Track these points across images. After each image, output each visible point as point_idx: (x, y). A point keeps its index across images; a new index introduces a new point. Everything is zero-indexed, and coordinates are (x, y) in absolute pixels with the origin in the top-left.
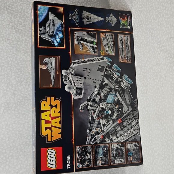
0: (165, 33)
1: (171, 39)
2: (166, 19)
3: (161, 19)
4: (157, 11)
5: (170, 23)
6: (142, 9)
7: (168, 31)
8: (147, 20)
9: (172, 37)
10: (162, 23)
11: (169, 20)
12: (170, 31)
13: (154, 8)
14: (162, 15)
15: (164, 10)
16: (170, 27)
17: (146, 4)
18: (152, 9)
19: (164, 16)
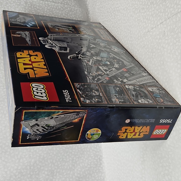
0: (142, 29)
1: (148, 33)
2: (143, 14)
3: (138, 15)
4: (133, 7)
5: (147, 18)
6: (119, 8)
7: (145, 26)
8: (124, 18)
9: (149, 31)
10: (139, 18)
11: (145, 14)
12: (147, 25)
13: (131, 5)
14: (138, 10)
15: (141, 5)
16: (147, 22)
17: (122, 2)
18: (128, 6)
19: (141, 11)
